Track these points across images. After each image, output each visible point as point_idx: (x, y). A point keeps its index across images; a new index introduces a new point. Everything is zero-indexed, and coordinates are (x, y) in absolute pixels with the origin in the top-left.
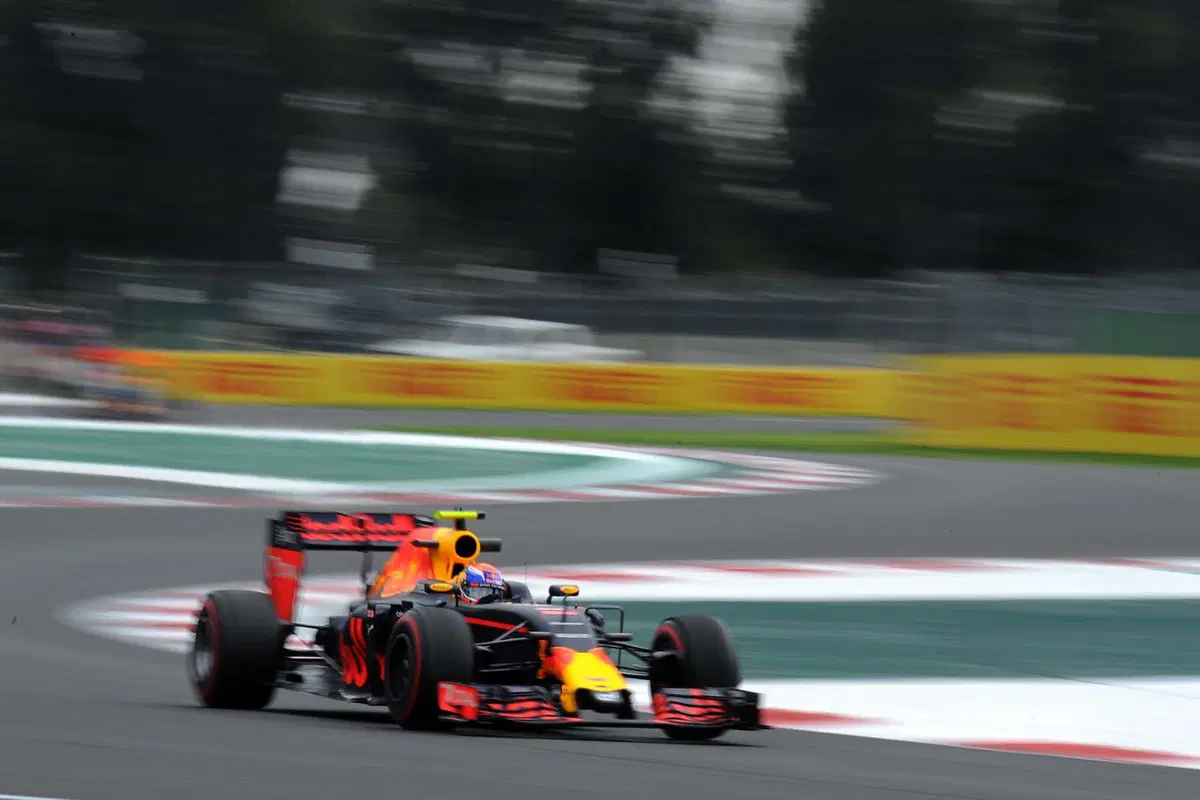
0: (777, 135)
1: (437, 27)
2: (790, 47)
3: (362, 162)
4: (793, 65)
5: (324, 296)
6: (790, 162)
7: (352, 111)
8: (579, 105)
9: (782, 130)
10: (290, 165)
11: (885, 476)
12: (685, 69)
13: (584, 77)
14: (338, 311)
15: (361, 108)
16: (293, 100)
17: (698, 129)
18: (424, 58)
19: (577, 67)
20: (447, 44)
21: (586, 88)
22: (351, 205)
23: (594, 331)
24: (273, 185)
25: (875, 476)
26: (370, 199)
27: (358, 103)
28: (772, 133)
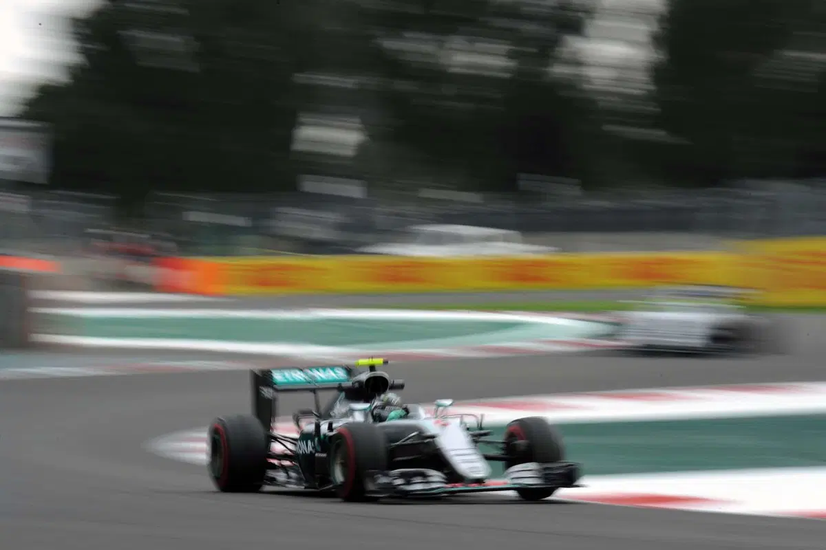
0: (648, 91)
1: (399, 23)
2: (655, 27)
3: (356, 122)
4: (658, 40)
5: (331, 217)
6: (658, 110)
7: (350, 86)
8: (507, 75)
9: (652, 87)
10: (303, 124)
12: (575, 45)
13: (511, 55)
14: (342, 227)
15: (355, 84)
16: (301, 78)
17: (586, 86)
18: (390, 44)
20: (408, 35)
21: (511, 64)
22: (349, 152)
24: (288, 139)
26: (361, 148)
27: (353, 81)
28: (645, 90)
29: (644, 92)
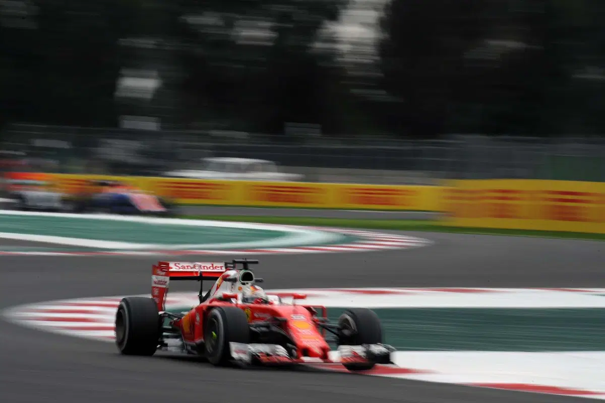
0: (376, 61)
2: (382, 14)
3: (155, 73)
4: (383, 24)
5: (135, 145)
6: (382, 75)
7: (151, 47)
8: (270, 44)
9: (377, 58)
11: (432, 242)
13: (272, 29)
14: (142, 153)
15: (155, 44)
19: (268, 24)
21: (273, 35)
22: (149, 96)
23: (277, 164)
25: (427, 242)
26: (158, 92)
27: (153, 42)
28: (373, 60)
29: (372, 61)
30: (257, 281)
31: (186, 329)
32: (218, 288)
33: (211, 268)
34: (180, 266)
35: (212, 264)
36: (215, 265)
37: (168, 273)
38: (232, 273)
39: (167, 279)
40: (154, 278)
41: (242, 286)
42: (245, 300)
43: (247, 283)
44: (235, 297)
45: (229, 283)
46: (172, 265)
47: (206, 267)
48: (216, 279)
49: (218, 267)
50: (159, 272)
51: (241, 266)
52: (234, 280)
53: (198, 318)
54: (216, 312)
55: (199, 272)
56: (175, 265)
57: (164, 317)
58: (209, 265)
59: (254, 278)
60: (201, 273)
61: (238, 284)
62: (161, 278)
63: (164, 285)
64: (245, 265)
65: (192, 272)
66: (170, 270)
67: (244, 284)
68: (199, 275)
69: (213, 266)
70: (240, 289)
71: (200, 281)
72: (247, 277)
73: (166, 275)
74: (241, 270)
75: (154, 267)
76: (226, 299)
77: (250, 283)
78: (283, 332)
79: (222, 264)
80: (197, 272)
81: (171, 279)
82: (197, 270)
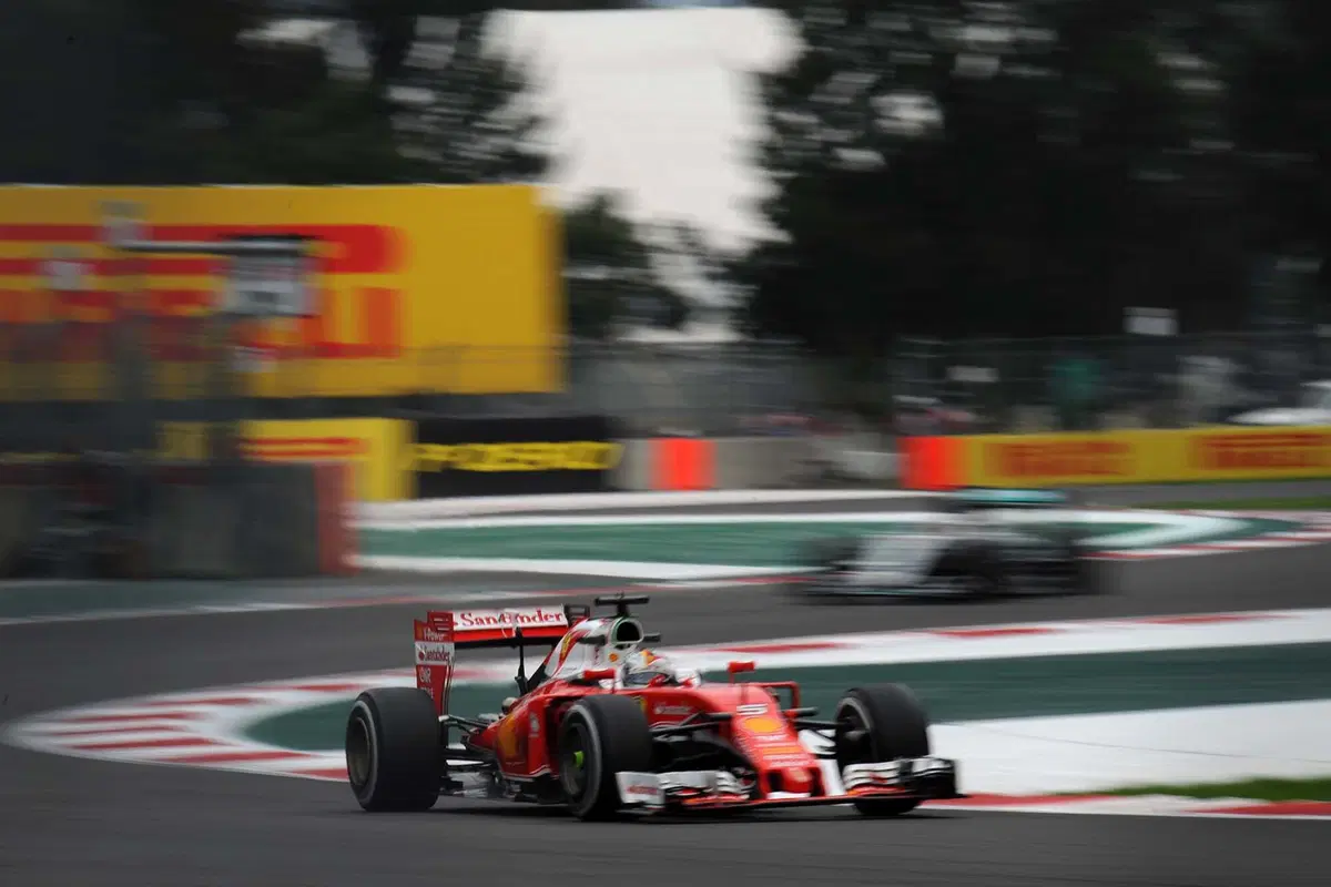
30: (647, 640)
31: (509, 748)
32: (562, 659)
33: (537, 619)
34: (473, 618)
35: (539, 612)
36: (543, 614)
37: (451, 635)
38: (593, 627)
39: (450, 647)
40: (419, 646)
41: (617, 652)
42: (629, 679)
43: (629, 646)
44: (610, 675)
45: (588, 648)
46: (456, 618)
47: (529, 619)
48: (554, 642)
49: (551, 616)
50: (430, 633)
51: (613, 609)
52: (599, 641)
53: (535, 725)
54: (577, 707)
55: (514, 629)
56: (463, 616)
57: (448, 726)
58: (531, 612)
59: (643, 636)
60: (519, 631)
61: (609, 649)
62: (432, 647)
63: (444, 659)
64: (622, 607)
65: (499, 630)
66: (455, 628)
67: (620, 647)
68: (514, 635)
69: (540, 615)
70: (614, 658)
71: (518, 648)
72: (627, 634)
73: (445, 640)
74: (615, 618)
75: (417, 624)
76: (591, 680)
77: (634, 643)
78: (722, 742)
79: (560, 610)
80: (508, 630)
81: (458, 646)
82: (510, 625)
